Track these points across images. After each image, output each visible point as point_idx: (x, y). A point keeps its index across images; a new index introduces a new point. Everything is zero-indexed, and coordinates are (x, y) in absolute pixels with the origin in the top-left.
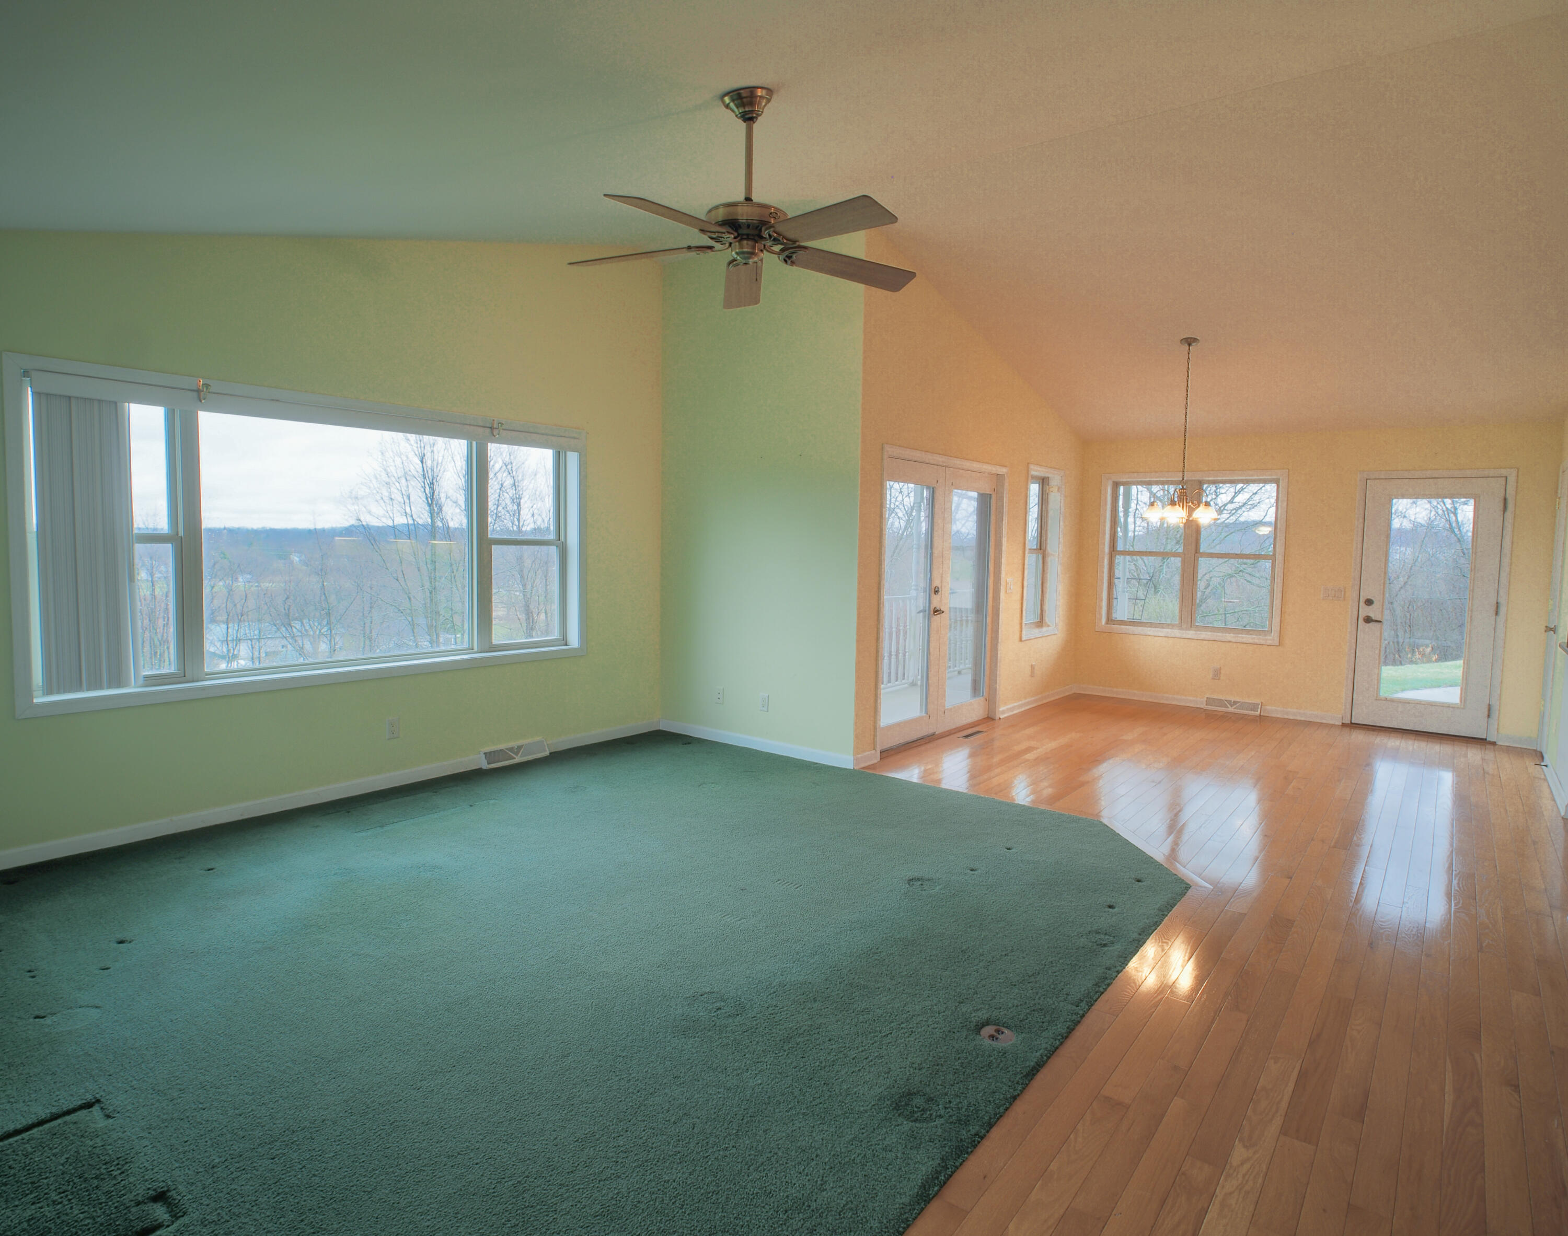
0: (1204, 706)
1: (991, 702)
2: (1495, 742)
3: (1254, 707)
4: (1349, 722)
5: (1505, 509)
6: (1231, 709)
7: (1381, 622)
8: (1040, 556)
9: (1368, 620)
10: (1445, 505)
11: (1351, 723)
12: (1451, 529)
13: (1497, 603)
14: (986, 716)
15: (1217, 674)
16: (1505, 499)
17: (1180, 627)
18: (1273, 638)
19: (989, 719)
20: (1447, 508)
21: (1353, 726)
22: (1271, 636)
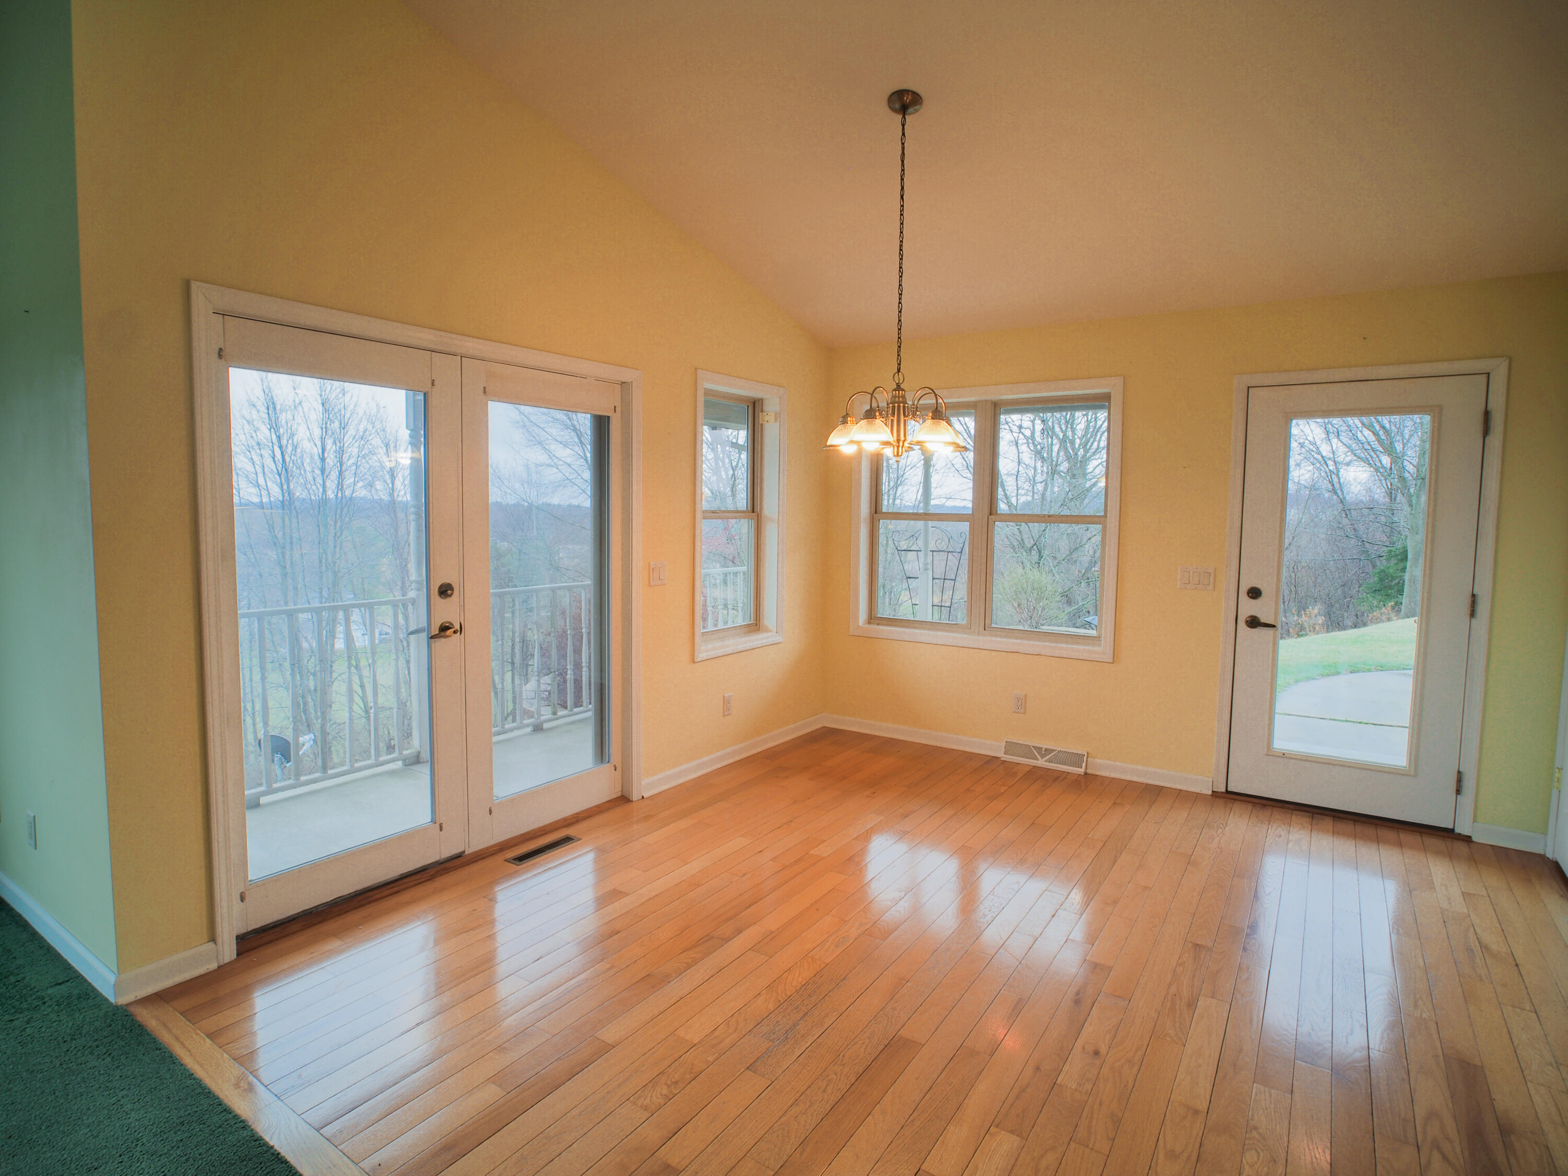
0: (1000, 754)
1: (625, 771)
2: (1470, 837)
3: (1076, 759)
4: (1223, 790)
5: (1486, 431)
6: (1041, 762)
7: (1274, 626)
8: (753, 523)
9: (1254, 622)
10: (1328, 467)
11: (1227, 791)
12: (1334, 491)
13: (1473, 596)
14: (619, 794)
15: (1021, 704)
16: (1487, 415)
17: (966, 629)
18: (1103, 650)
19: (624, 799)
20: (1329, 470)
21: (1230, 797)
22: (1100, 645)
